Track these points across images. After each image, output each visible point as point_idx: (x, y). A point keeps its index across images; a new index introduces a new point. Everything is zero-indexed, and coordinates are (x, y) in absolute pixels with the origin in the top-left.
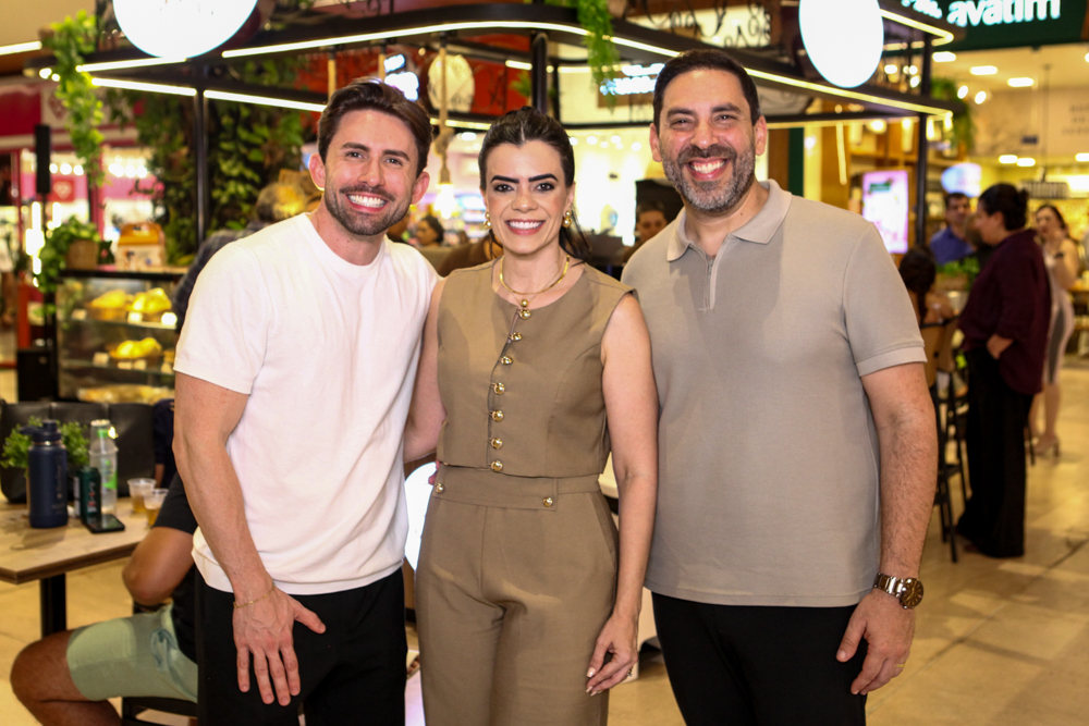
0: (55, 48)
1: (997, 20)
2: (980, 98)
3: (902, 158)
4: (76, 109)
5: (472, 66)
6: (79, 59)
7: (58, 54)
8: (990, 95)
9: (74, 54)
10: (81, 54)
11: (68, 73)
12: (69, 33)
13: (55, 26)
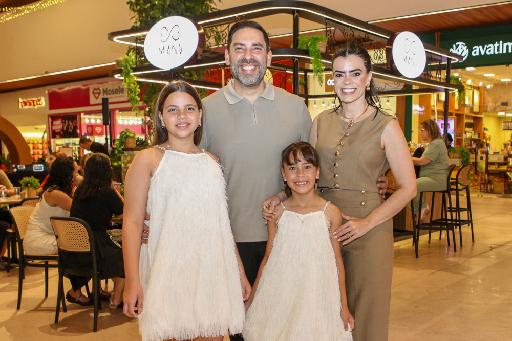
0: (122, 66)
1: (492, 52)
2: (489, 87)
3: (454, 112)
4: (131, 88)
5: (272, 72)
6: (131, 70)
7: (123, 68)
8: (492, 86)
9: (129, 68)
10: (131, 68)
11: (127, 75)
12: (127, 61)
13: (121, 58)
